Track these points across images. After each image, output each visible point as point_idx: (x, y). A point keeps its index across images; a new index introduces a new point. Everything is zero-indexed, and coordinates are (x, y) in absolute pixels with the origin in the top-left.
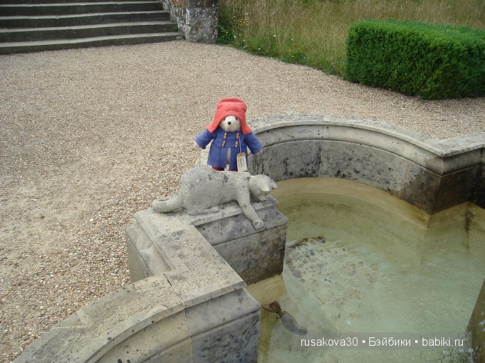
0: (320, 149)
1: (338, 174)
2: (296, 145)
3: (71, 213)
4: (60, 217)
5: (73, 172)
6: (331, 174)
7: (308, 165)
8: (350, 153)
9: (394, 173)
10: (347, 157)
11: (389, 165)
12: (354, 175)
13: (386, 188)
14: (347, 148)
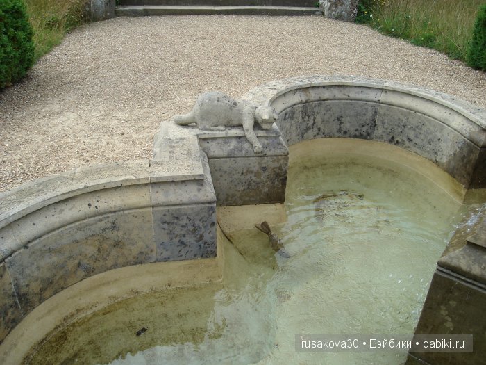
0: (376, 112)
1: (392, 140)
2: (351, 104)
3: (145, 134)
4: (135, 136)
5: (163, 107)
6: (385, 138)
7: (363, 126)
8: (405, 120)
9: (442, 144)
10: (402, 124)
11: (439, 135)
12: (407, 143)
13: (434, 159)
14: (402, 114)
